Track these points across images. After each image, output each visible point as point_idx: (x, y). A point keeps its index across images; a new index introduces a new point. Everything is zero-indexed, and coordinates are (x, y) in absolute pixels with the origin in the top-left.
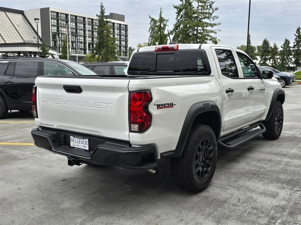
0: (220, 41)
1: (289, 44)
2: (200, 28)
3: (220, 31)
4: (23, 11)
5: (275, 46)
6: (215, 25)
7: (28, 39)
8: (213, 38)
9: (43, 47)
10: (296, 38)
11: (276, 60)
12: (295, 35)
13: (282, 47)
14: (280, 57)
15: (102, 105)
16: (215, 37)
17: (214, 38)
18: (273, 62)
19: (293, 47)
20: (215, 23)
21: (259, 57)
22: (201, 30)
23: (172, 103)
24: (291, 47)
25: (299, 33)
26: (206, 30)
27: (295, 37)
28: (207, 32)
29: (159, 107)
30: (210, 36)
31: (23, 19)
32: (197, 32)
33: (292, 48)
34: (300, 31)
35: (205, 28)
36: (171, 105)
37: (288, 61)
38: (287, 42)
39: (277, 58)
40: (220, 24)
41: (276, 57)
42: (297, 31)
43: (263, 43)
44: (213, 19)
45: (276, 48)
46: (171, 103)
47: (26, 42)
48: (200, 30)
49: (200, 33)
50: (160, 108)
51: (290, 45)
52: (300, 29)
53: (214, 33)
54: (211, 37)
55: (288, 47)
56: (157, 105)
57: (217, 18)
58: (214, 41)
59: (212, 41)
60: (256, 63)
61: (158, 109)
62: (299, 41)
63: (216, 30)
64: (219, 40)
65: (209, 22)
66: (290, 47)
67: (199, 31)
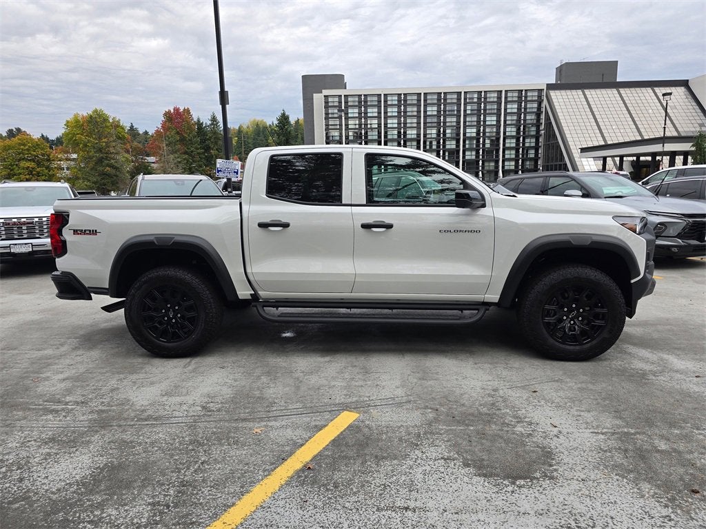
4: (688, 81)
7: (686, 129)
9: (698, 142)
23: (96, 231)
29: (75, 232)
31: (685, 95)
36: (94, 232)
46: (94, 229)
47: (683, 135)
50: (78, 234)
56: (74, 230)
61: (74, 234)
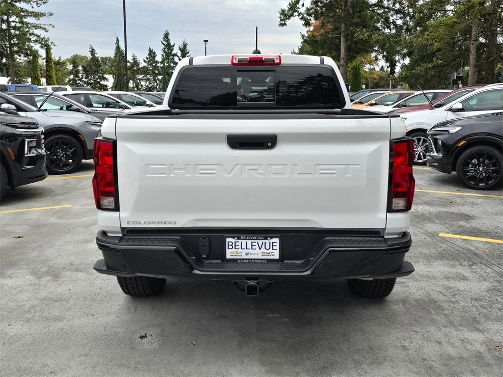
0: (55, 45)
1: (155, 57)
2: (13, 18)
3: (53, 27)
5: (134, 59)
6: (43, 15)
8: (42, 39)
10: (165, 48)
11: (139, 81)
12: (163, 43)
13: (145, 61)
14: (144, 77)
15: (334, 169)
16: (46, 38)
17: (44, 38)
18: (134, 84)
19: (161, 62)
20: (42, 12)
21: (112, 76)
22: (16, 22)
24: (159, 62)
25: (167, 41)
26: (27, 24)
27: (163, 46)
28: (27, 27)
30: (36, 35)
32: (9, 26)
33: (160, 64)
34: (169, 38)
35: (24, 20)
37: (156, 84)
38: (152, 54)
39: (139, 79)
40: (51, 15)
41: (138, 77)
42: (165, 37)
43: (115, 54)
44: (37, 4)
45: (136, 62)
48: (13, 22)
49: (15, 28)
51: (156, 59)
52: (168, 34)
53: (43, 30)
54: (39, 36)
55: (154, 62)
57: (45, 2)
58: (45, 45)
59: (40, 45)
60: (107, 86)
62: (168, 52)
63: (45, 25)
64: (52, 43)
65: (30, 9)
66: (157, 62)
67: (13, 24)
